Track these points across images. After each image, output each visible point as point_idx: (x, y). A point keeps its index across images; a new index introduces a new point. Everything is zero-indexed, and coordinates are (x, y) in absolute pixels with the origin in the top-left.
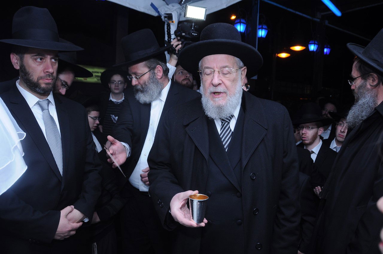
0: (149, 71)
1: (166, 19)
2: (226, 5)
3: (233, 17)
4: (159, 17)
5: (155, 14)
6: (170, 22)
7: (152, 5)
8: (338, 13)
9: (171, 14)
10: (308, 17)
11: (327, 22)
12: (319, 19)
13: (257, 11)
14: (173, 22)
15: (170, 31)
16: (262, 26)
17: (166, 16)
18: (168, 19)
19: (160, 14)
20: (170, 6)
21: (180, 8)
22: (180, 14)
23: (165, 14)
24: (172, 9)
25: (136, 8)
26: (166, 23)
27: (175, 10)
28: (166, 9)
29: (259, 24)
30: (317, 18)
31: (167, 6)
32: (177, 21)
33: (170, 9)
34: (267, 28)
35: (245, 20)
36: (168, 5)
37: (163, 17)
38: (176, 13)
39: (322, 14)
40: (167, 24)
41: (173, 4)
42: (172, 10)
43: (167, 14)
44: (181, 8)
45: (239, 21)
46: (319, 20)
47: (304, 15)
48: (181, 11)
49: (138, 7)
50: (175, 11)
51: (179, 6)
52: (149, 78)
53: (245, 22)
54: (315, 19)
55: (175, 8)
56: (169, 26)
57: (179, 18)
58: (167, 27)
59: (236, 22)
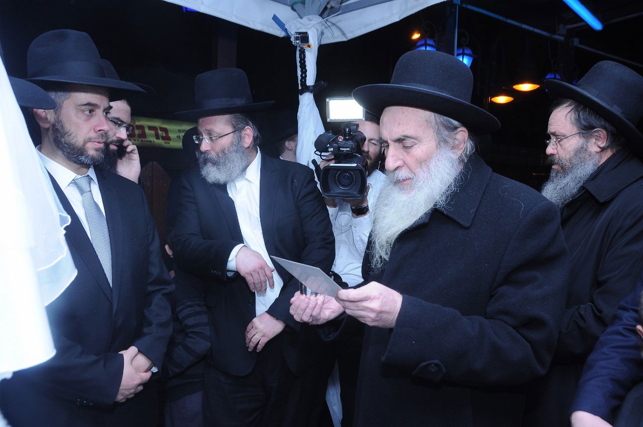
0: (233, 132)
1: (298, 41)
2: (400, 17)
3: (416, 36)
4: (288, 38)
5: (280, 33)
6: (305, 47)
7: (275, 18)
8: (596, 25)
9: (307, 33)
10: (544, 33)
11: (576, 42)
12: (563, 36)
13: (455, 25)
14: (309, 46)
15: (305, 62)
16: (463, 51)
17: (299, 37)
18: (301, 42)
19: (288, 34)
20: (305, 20)
21: (321, 22)
22: (322, 33)
23: (296, 33)
24: (308, 24)
25: (249, 23)
26: (298, 48)
27: (313, 26)
28: (299, 25)
29: (459, 47)
30: (559, 35)
31: (300, 20)
32: (317, 44)
33: (304, 25)
34: (471, 53)
35: (435, 41)
36: (301, 18)
37: (292, 39)
38: (315, 31)
39: (569, 27)
40: (300, 51)
41: (310, 17)
42: (309, 26)
43: (300, 33)
44: (324, 23)
45: (423, 42)
46: (563, 38)
47: (536, 30)
48: (324, 28)
49: (251, 23)
50: (313, 28)
51: (320, 19)
52: (232, 144)
53: (434, 44)
54: (556, 37)
55: (313, 22)
56: (303, 52)
57: (320, 40)
58: (300, 55)
59: (418, 44)
